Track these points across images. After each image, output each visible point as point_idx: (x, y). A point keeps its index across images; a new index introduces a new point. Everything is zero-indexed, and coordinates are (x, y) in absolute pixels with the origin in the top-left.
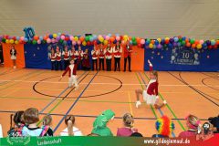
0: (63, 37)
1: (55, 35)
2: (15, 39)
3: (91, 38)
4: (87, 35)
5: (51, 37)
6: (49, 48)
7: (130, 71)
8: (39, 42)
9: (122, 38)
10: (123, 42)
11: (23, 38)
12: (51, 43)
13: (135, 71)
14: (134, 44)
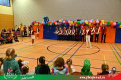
0: (64, 22)
1: (60, 21)
2: (39, 23)
3: (81, 22)
4: (78, 20)
5: (58, 22)
6: (57, 28)
7: (105, 42)
8: (51, 24)
9: (100, 22)
10: (101, 24)
11: (43, 22)
12: (58, 25)
13: (108, 43)
14: (108, 26)
